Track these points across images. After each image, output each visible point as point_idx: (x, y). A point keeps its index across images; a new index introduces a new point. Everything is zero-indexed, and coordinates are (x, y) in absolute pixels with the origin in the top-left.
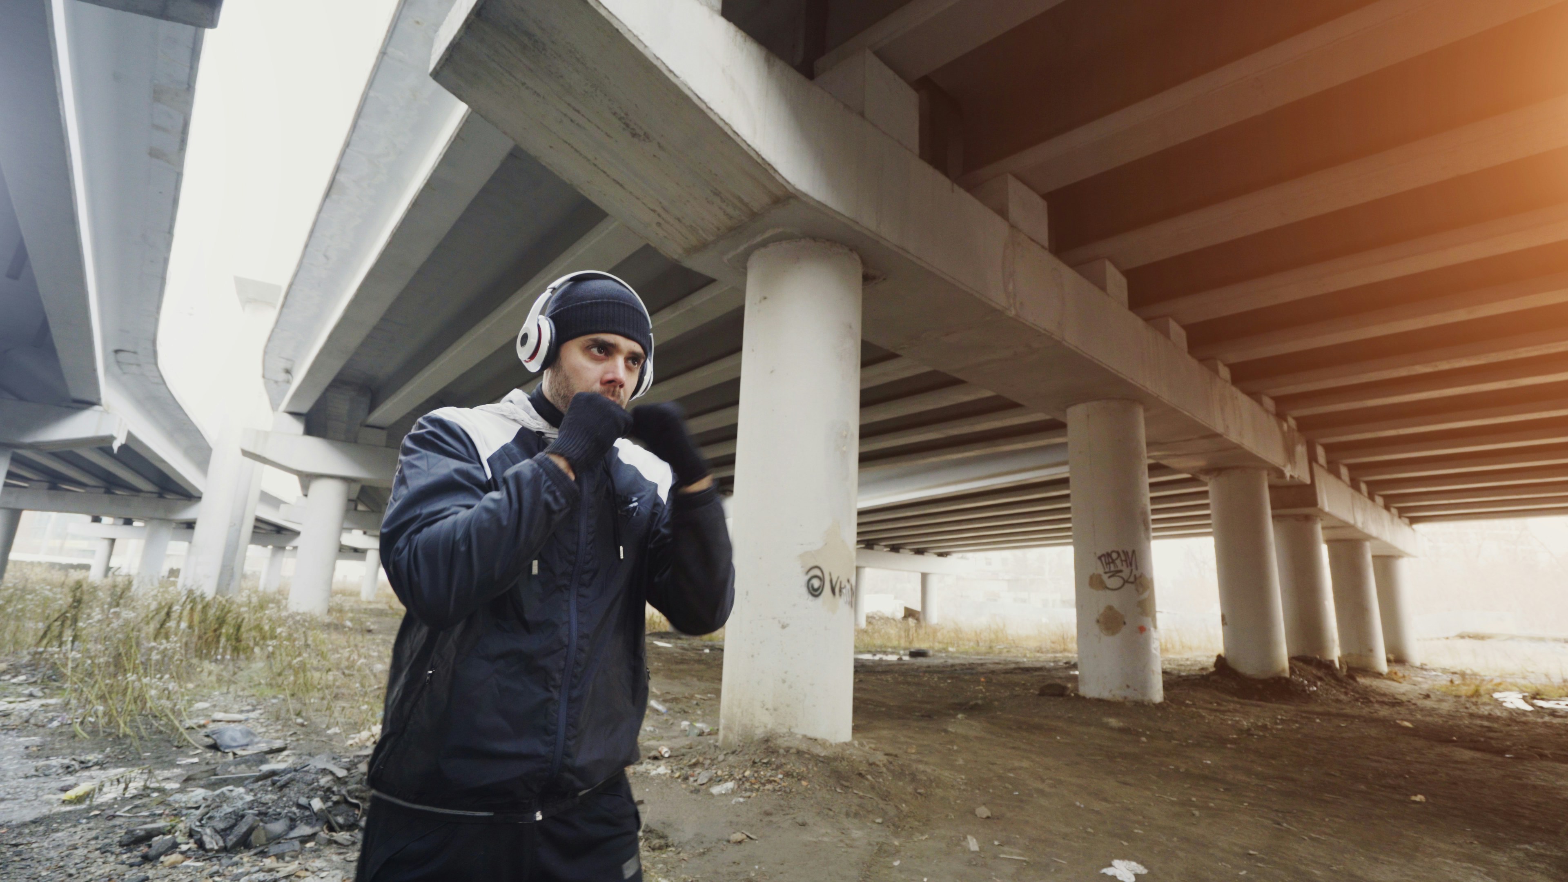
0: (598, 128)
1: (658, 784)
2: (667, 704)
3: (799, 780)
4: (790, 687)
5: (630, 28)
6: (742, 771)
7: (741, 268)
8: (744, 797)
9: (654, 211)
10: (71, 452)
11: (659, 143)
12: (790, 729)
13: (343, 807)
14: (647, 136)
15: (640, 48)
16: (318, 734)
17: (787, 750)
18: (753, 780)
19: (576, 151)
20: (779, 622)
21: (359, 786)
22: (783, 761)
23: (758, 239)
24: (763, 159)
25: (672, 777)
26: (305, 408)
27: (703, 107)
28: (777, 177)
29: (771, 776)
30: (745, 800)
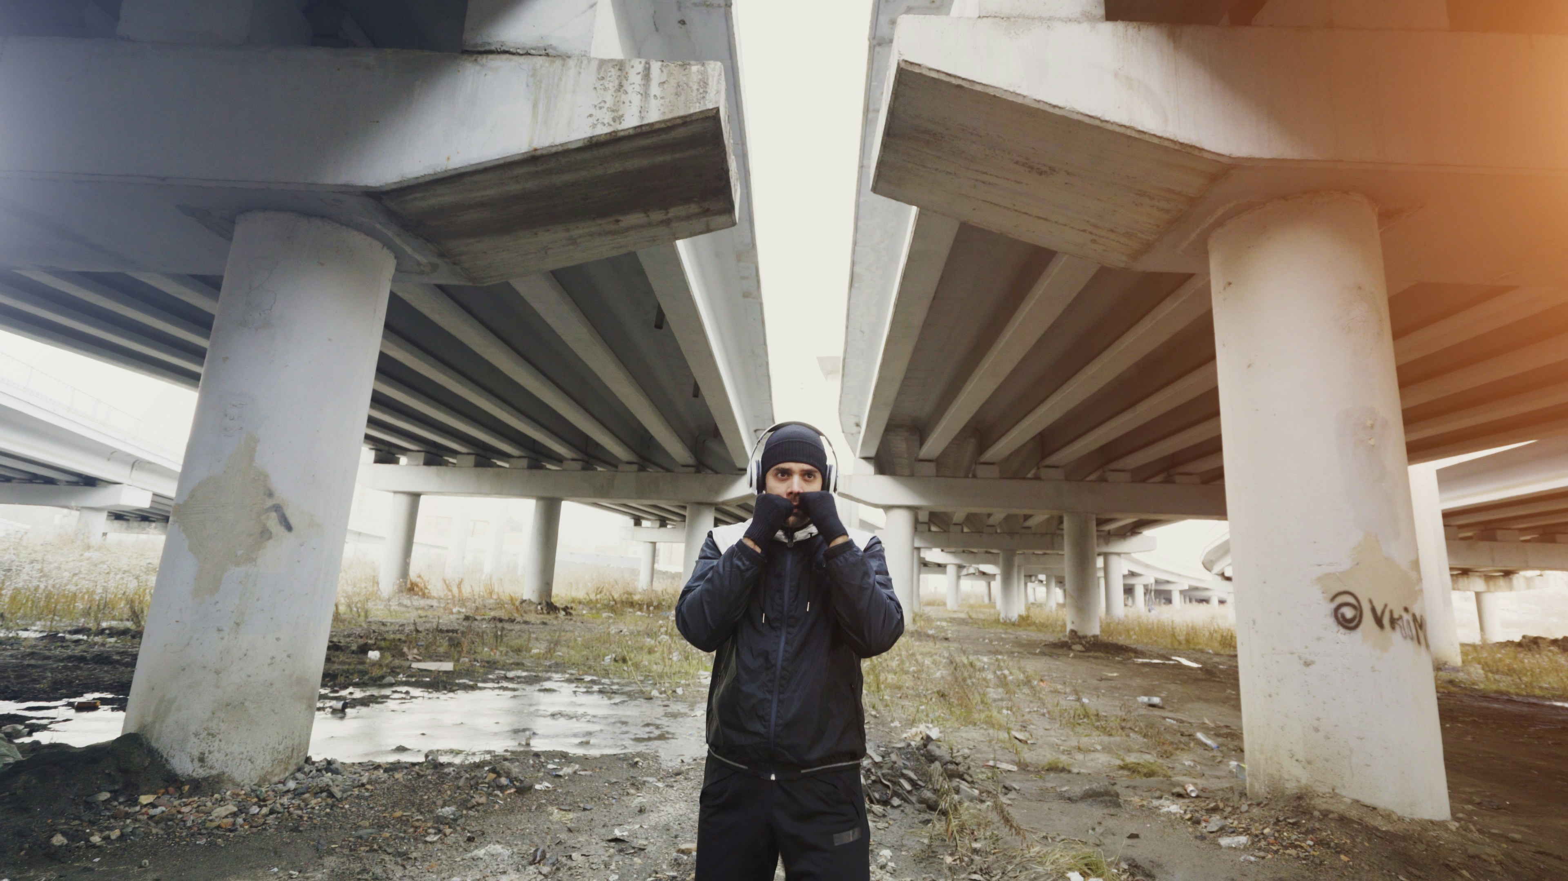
0: (1008, 179)
1: (1162, 821)
2: (1220, 740)
3: (1337, 852)
4: (1327, 738)
5: (1006, 88)
6: (1261, 827)
7: (1201, 252)
8: (1256, 857)
9: (1084, 231)
10: (747, 504)
11: (1066, 171)
12: (1333, 790)
13: (879, 786)
14: (1053, 170)
15: (1019, 100)
16: (883, 725)
17: (1325, 814)
18: (1272, 840)
19: (996, 205)
20: (1300, 658)
21: (890, 771)
22: (1317, 825)
23: (1210, 220)
24: (1181, 144)
25: (1182, 818)
26: (872, 453)
27: (1097, 123)
28: (1205, 155)
29: (1296, 840)
30: (1257, 860)
